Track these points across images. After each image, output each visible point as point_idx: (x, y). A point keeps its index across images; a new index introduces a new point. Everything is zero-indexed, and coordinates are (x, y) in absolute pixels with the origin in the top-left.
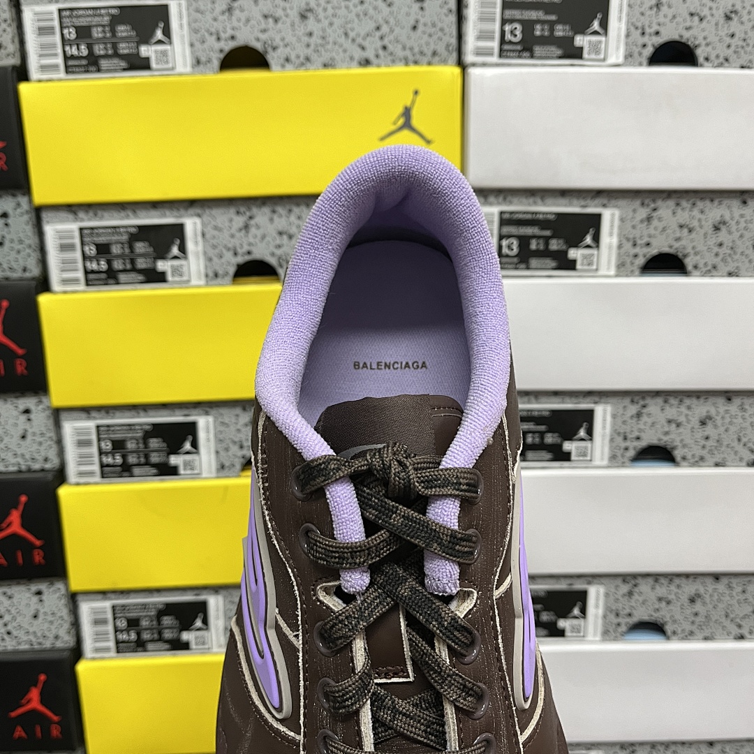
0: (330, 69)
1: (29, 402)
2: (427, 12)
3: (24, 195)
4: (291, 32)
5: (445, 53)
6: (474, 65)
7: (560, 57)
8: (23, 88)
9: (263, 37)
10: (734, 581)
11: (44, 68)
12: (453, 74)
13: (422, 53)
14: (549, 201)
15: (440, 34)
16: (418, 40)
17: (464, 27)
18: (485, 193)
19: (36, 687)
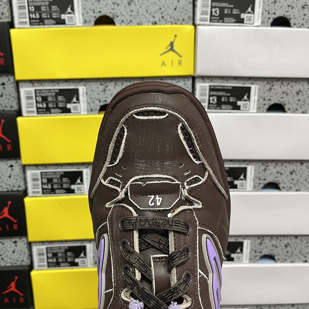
0: (140, 26)
1: (13, 162)
2: (180, 3)
3: (11, 75)
4: (124, 10)
5: (187, 20)
6: (199, 25)
7: (235, 23)
8: (12, 31)
9: (113, 12)
10: (303, 238)
11: (21, 23)
12: (191, 28)
13: (178, 20)
14: (230, 81)
15: (186, 12)
16: (176, 14)
17: (196, 9)
18: (204, 78)
19: (13, 281)
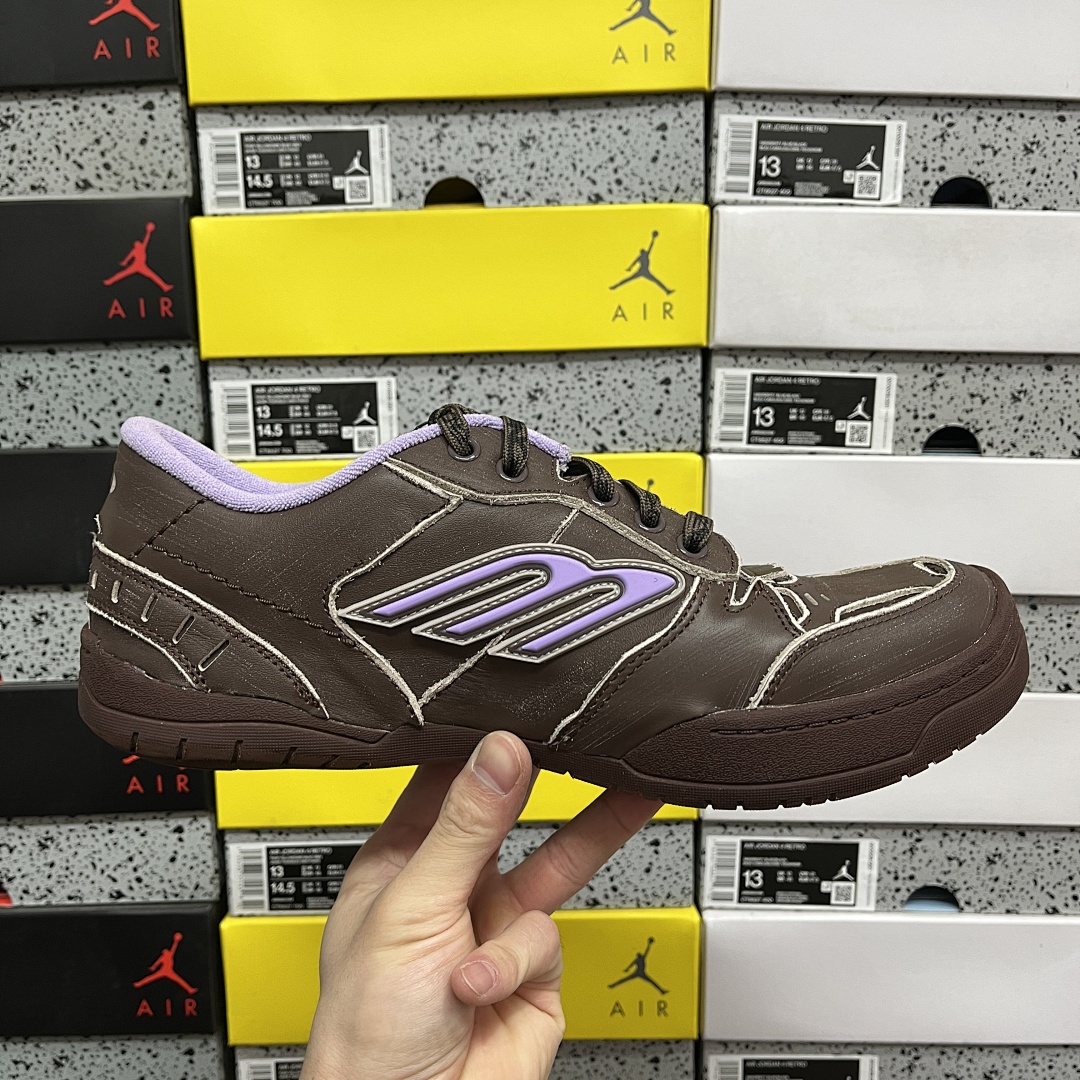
0: (554, 206)
2: (669, 142)
3: (189, 346)
4: (509, 163)
5: (689, 189)
6: (724, 203)
7: (826, 196)
9: (477, 168)
10: (1044, 837)
11: (220, 201)
12: (699, 212)
13: (662, 188)
14: (812, 363)
15: (684, 167)
16: (658, 174)
17: (713, 159)
18: (735, 353)
19: (170, 949)
